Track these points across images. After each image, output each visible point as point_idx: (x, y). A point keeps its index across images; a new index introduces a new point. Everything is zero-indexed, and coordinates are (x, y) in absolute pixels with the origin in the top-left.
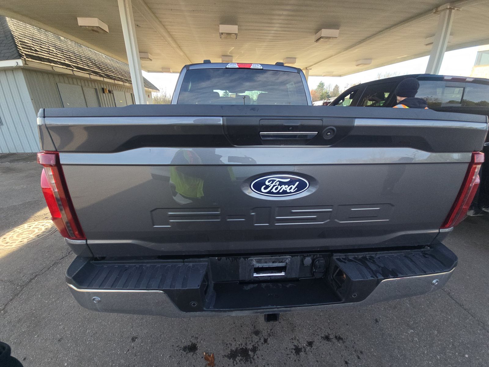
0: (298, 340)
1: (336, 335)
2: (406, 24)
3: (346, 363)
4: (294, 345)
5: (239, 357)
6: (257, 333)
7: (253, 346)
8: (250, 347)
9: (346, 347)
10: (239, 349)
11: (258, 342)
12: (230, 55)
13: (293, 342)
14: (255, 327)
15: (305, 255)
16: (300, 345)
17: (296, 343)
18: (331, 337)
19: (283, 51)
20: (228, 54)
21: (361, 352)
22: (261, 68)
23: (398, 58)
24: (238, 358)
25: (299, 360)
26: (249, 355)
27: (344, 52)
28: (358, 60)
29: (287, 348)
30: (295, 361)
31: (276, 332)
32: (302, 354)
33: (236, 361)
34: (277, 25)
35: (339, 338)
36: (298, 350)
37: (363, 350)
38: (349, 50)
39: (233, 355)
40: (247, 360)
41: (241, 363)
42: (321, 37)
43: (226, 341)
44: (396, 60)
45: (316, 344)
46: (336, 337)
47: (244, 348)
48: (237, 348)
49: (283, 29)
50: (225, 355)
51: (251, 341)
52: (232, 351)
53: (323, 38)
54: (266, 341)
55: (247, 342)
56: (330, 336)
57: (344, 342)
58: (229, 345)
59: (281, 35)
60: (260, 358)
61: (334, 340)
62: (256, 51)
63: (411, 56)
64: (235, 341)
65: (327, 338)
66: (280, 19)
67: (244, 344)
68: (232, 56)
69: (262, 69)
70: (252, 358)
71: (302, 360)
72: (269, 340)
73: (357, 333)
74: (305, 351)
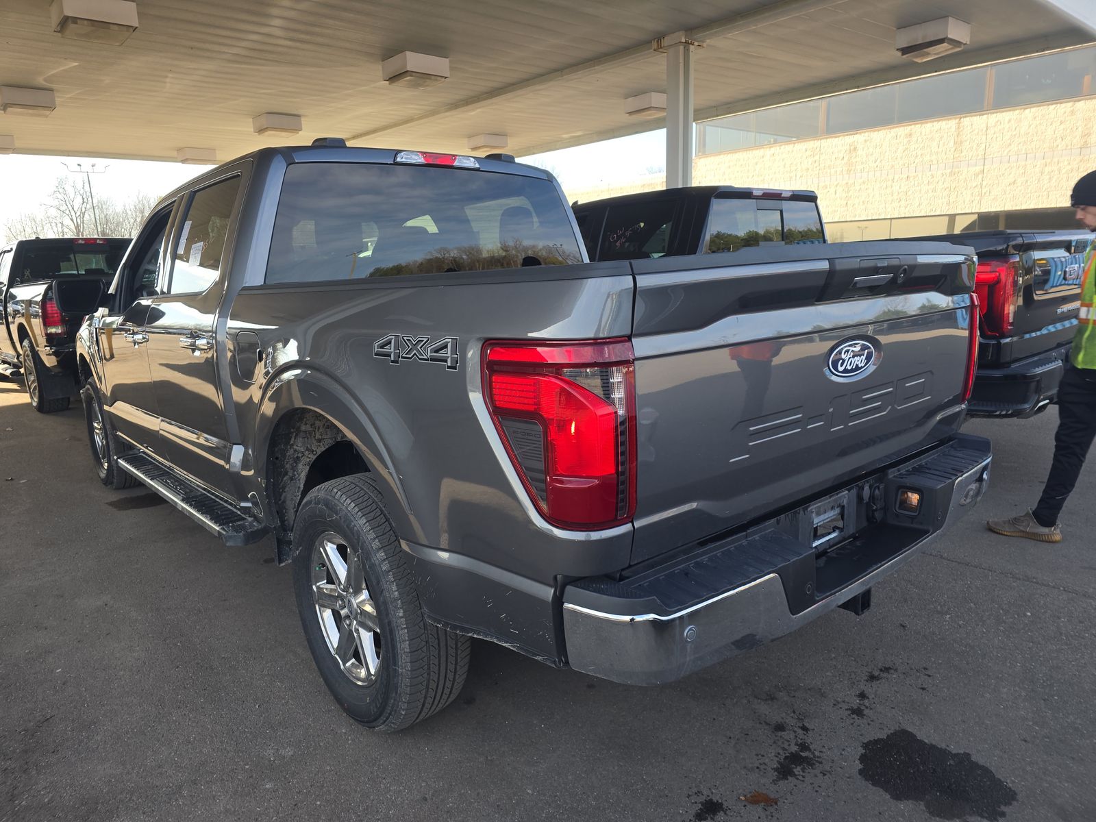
0: (844, 702)
1: (879, 667)
2: (596, 67)
3: (923, 689)
4: (846, 710)
5: (796, 768)
6: (780, 728)
7: (796, 744)
8: (794, 749)
9: (904, 673)
10: (782, 760)
11: (796, 737)
12: (48, 85)
13: (841, 708)
14: (767, 724)
15: (860, 483)
16: (853, 705)
17: (845, 706)
18: (876, 673)
19: (264, 93)
20: (40, 81)
21: (925, 669)
22: (477, 166)
23: (564, 136)
24: (797, 770)
25: (872, 721)
26: (806, 757)
27: (447, 114)
28: (473, 136)
29: (842, 719)
30: (869, 724)
31: (804, 711)
32: (866, 712)
33: (799, 775)
34: (277, 22)
35: (887, 670)
36: (858, 712)
37: (924, 665)
38: (463, 108)
39: (784, 772)
40: (812, 765)
41: (809, 773)
42: (407, 71)
43: (750, 765)
44: (558, 141)
45: (869, 691)
46: (881, 670)
47: (788, 755)
48: (778, 761)
49: (291, 34)
50: (773, 781)
51: (786, 742)
52: (776, 770)
53: (411, 76)
54: (805, 729)
55: (782, 746)
56: (874, 673)
57: (896, 670)
58: (762, 767)
59: (280, 49)
60: (824, 750)
61: (882, 675)
62: (165, 83)
63: (591, 134)
64: (763, 756)
65: (872, 678)
66: (295, 10)
67: (781, 752)
68: (51, 90)
69: (478, 170)
70: (814, 757)
71: (875, 718)
72: (807, 725)
73: (898, 652)
74: (867, 708)
